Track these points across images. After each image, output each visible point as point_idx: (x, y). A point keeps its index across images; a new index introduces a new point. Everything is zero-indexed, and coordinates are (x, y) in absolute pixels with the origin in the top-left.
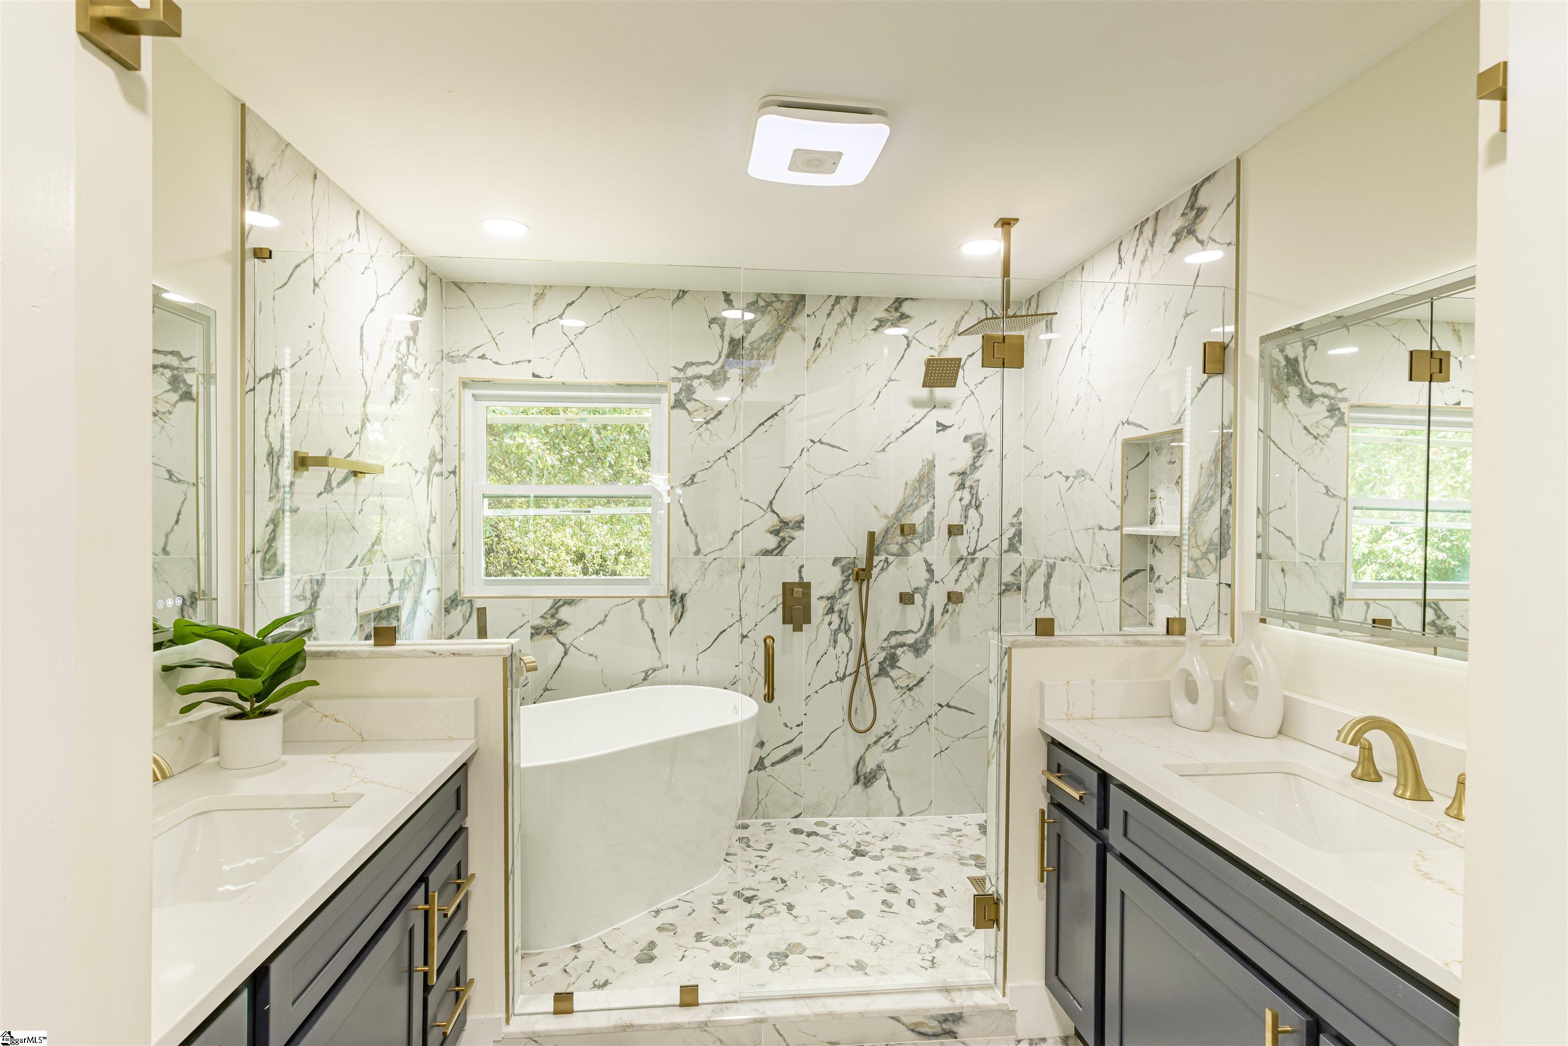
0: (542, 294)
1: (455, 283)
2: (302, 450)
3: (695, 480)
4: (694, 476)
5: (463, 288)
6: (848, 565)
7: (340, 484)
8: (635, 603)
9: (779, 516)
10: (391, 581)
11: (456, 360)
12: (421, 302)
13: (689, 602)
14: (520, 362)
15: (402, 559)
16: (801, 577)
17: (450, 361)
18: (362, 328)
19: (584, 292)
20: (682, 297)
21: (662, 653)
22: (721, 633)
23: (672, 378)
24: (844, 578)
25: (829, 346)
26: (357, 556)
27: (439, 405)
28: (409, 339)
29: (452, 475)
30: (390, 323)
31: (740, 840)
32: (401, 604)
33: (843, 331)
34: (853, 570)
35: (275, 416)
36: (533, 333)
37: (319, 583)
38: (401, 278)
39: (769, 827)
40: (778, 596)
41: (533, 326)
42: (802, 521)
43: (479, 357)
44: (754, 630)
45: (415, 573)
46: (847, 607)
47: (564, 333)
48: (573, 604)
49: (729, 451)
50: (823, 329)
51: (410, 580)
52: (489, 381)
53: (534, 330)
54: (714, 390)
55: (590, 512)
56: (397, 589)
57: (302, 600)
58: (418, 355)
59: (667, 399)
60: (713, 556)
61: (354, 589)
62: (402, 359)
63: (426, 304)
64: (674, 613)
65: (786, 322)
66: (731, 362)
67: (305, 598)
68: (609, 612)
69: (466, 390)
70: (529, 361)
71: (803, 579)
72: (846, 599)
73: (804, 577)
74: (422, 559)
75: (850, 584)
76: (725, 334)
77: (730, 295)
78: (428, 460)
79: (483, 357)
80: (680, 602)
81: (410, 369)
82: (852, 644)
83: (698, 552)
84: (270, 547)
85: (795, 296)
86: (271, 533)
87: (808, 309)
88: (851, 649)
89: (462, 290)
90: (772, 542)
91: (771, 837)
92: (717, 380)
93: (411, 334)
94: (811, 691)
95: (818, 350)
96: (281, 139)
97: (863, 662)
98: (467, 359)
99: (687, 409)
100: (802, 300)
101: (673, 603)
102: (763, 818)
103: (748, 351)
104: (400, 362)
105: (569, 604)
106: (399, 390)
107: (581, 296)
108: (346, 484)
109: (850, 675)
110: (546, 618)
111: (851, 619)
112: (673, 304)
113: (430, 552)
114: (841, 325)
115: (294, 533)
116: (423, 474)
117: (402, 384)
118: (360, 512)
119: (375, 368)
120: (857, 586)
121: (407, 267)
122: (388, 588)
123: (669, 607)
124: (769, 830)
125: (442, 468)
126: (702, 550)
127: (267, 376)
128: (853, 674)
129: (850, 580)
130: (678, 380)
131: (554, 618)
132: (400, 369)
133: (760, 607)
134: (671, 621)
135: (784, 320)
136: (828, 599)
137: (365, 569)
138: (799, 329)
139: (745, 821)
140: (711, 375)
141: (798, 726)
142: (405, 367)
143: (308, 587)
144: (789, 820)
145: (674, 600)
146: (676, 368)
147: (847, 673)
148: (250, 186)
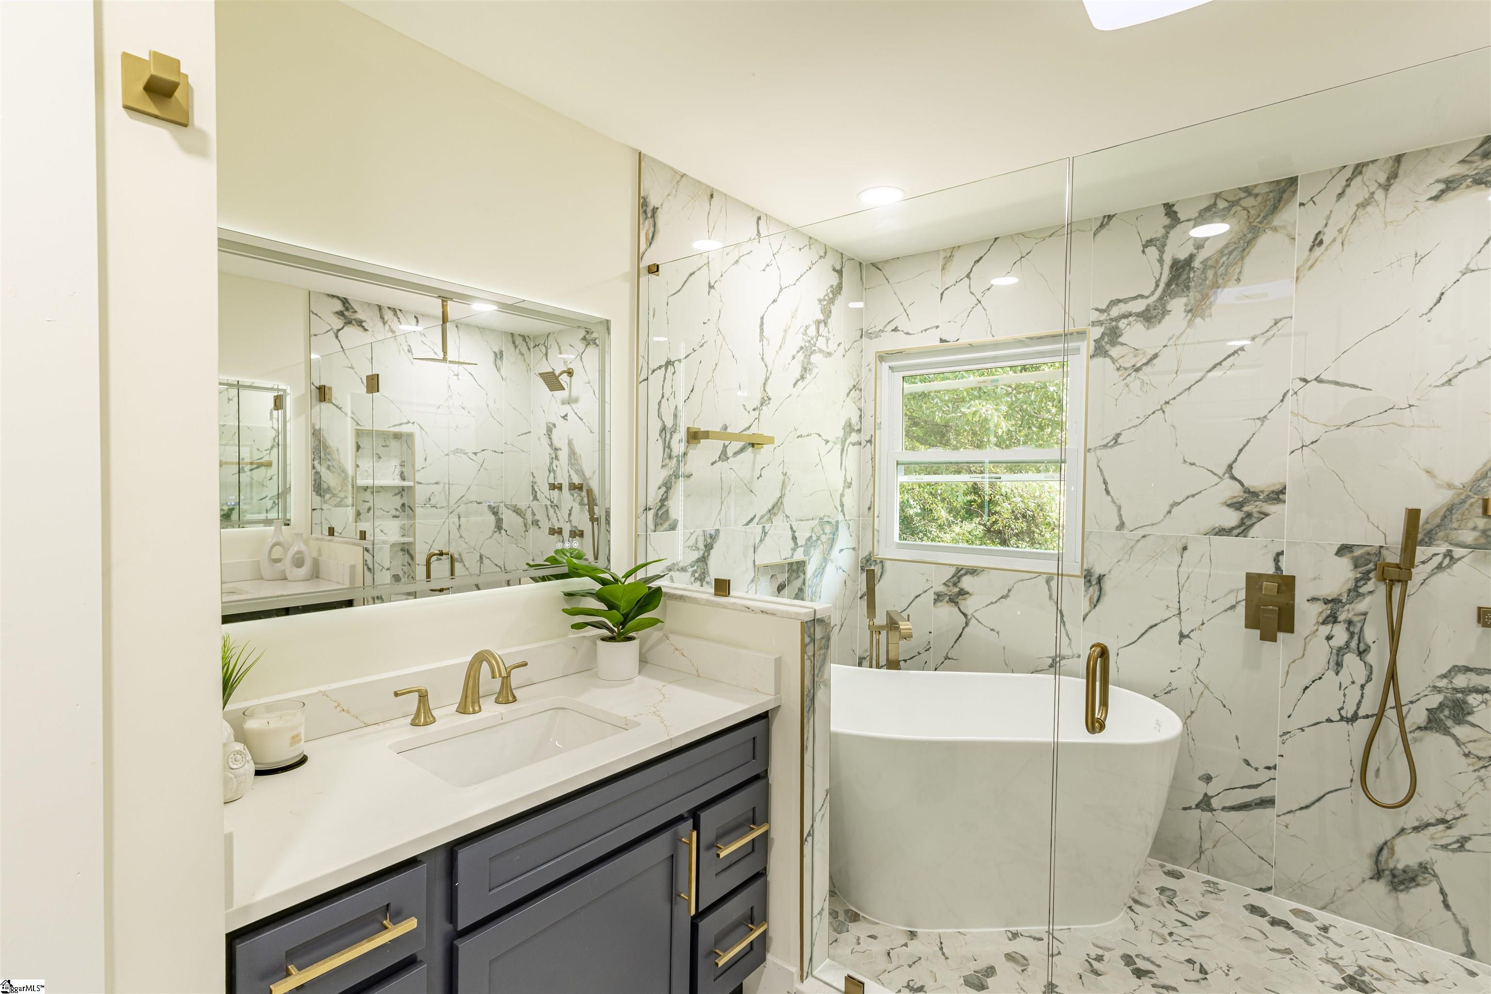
0: (950, 257)
1: (873, 264)
2: (695, 426)
3: (1120, 441)
4: (1118, 435)
5: (880, 267)
6: (1367, 557)
7: (736, 454)
8: (1042, 580)
9: (1242, 485)
10: (794, 538)
11: (873, 336)
12: (834, 287)
13: (1108, 585)
14: (928, 329)
15: (807, 520)
16: (1278, 568)
17: (869, 338)
18: (762, 318)
19: (992, 245)
20: (1107, 223)
21: (1072, 640)
22: (1151, 627)
23: (1092, 322)
24: (1359, 575)
25: (1339, 240)
26: (755, 516)
27: (857, 380)
28: (818, 322)
29: (869, 444)
30: (796, 311)
31: (1162, 890)
32: (807, 559)
33: (1367, 213)
34: (1376, 565)
35: (668, 400)
36: (941, 298)
37: (713, 537)
38: (810, 268)
39: (1213, 889)
40: (1238, 590)
41: (941, 292)
42: (1283, 491)
43: (893, 330)
44: (1199, 629)
45: (824, 533)
46: (1363, 617)
47: (971, 292)
48: (975, 574)
49: (1167, 403)
50: (1328, 218)
51: (818, 538)
52: (901, 352)
53: (942, 294)
54: (1148, 328)
55: (1000, 478)
56: (801, 546)
57: (694, 550)
58: (831, 336)
59: (1086, 347)
60: (1141, 532)
61: (751, 544)
62: (810, 341)
63: (841, 288)
64: (1088, 596)
65: (1261, 222)
66: (1173, 290)
67: (698, 549)
68: (1013, 587)
69: (883, 363)
70: (937, 327)
71: (1282, 571)
72: (1362, 605)
73: (1283, 568)
74: (833, 521)
75: (1370, 585)
76: (1165, 256)
77: (1173, 205)
78: (842, 431)
79: (895, 330)
80: (1096, 584)
81: (819, 349)
82: (1371, 673)
83: (1121, 526)
84: (662, 506)
85: (1278, 182)
86: (663, 495)
87: (1299, 198)
88: (1369, 679)
89: (879, 269)
90: (1232, 518)
91: (1210, 902)
92: (1149, 317)
93: (821, 317)
94: (1292, 725)
95: (1318, 251)
96: (676, 172)
97: (1391, 702)
98: (882, 334)
99: (1111, 357)
100: (1290, 186)
101: (1088, 584)
102: (1208, 874)
103: (1198, 273)
104: (807, 344)
105: (971, 574)
106: (805, 369)
107: (989, 250)
108: (743, 455)
109: (1367, 717)
110: (948, 586)
111: (1370, 635)
112: (1095, 234)
113: (844, 515)
114: (1363, 205)
115: (687, 496)
116: (835, 443)
117: (809, 363)
118: (758, 478)
119: (777, 352)
120: (1382, 589)
121: (818, 257)
122: (792, 545)
123: (1083, 588)
124: (1212, 892)
125: (860, 437)
126: (1127, 524)
127: (660, 367)
128: (1372, 716)
129: (1369, 579)
130: (1100, 323)
131: (957, 587)
132: (808, 350)
133: (1209, 602)
134: (1085, 606)
135: (1258, 220)
136: (1327, 602)
137: (764, 527)
138: (1284, 227)
139: (1176, 868)
140: (1143, 312)
141: (1268, 768)
142: (813, 348)
143: (701, 539)
144: (1249, 890)
145: (1089, 581)
146: (1097, 310)
147: (1361, 713)
148: (645, 217)
